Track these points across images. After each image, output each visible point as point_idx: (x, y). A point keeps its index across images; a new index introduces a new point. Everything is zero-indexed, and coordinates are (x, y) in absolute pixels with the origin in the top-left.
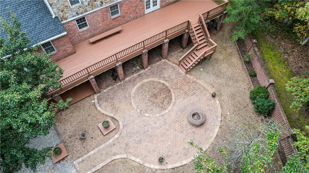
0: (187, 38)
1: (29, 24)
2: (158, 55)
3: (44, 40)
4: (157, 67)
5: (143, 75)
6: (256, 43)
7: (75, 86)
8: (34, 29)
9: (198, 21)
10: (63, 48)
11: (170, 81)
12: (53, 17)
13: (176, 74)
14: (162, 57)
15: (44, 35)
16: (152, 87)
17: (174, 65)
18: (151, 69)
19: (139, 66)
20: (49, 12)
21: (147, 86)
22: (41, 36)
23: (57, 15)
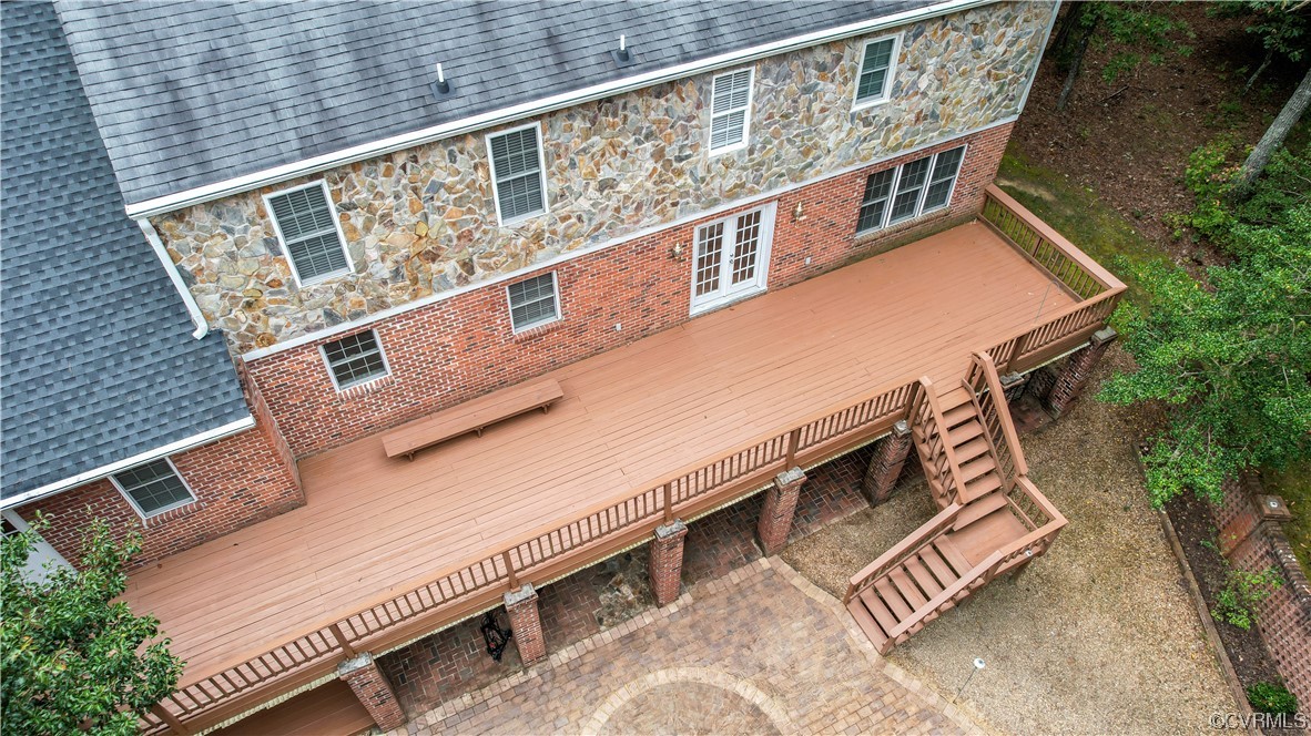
0: (898, 460)
1: (64, 364)
2: (739, 526)
3: (126, 454)
4: (729, 600)
5: (649, 639)
6: (1283, 517)
7: (261, 707)
8: (83, 393)
9: (963, 375)
10: (233, 486)
11: (795, 694)
12: (199, 334)
13: (830, 654)
14: (760, 544)
15: (130, 426)
16: (692, 725)
17: (822, 597)
18: (695, 610)
19: (633, 586)
20: (178, 308)
21: (662, 714)
22: (113, 431)
23: (220, 324)
